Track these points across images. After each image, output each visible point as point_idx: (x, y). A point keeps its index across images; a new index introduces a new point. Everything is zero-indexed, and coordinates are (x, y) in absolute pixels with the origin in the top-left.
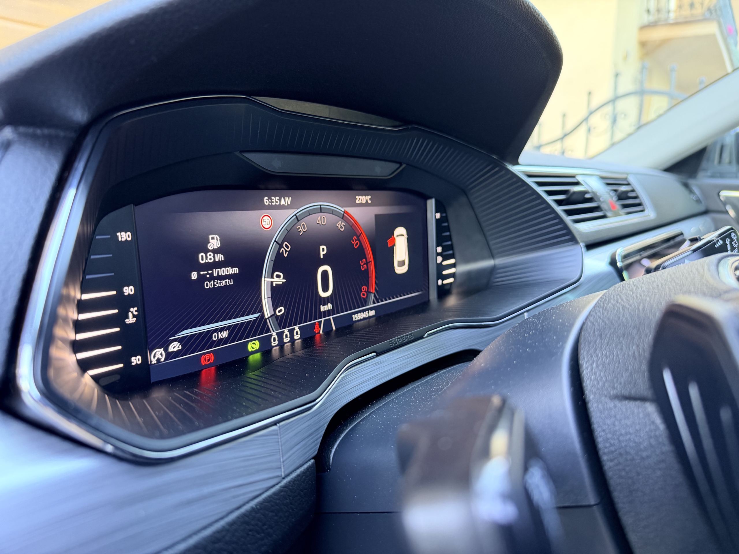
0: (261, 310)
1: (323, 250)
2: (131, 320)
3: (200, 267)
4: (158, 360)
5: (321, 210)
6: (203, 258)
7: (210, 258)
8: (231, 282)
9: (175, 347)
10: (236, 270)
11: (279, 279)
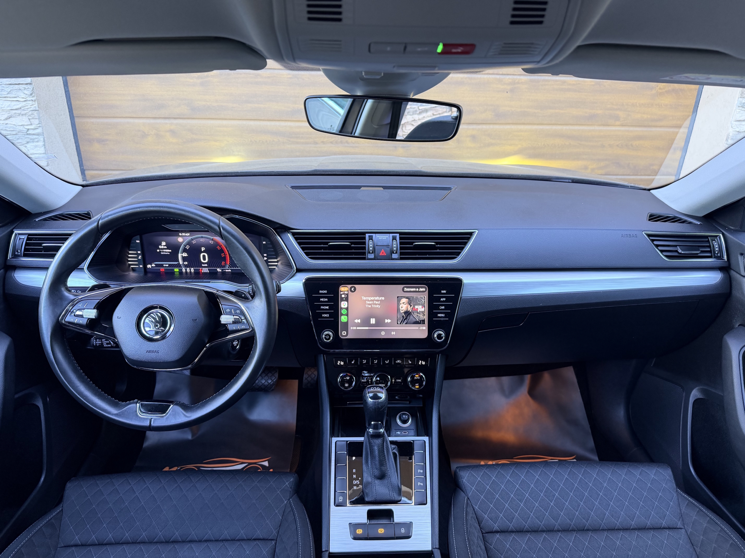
0: (179, 262)
1: (203, 249)
2: (140, 258)
3: (160, 249)
4: (149, 267)
5: (202, 237)
6: (160, 247)
7: (163, 247)
8: (169, 253)
9: (153, 265)
10: (170, 251)
11: (185, 255)
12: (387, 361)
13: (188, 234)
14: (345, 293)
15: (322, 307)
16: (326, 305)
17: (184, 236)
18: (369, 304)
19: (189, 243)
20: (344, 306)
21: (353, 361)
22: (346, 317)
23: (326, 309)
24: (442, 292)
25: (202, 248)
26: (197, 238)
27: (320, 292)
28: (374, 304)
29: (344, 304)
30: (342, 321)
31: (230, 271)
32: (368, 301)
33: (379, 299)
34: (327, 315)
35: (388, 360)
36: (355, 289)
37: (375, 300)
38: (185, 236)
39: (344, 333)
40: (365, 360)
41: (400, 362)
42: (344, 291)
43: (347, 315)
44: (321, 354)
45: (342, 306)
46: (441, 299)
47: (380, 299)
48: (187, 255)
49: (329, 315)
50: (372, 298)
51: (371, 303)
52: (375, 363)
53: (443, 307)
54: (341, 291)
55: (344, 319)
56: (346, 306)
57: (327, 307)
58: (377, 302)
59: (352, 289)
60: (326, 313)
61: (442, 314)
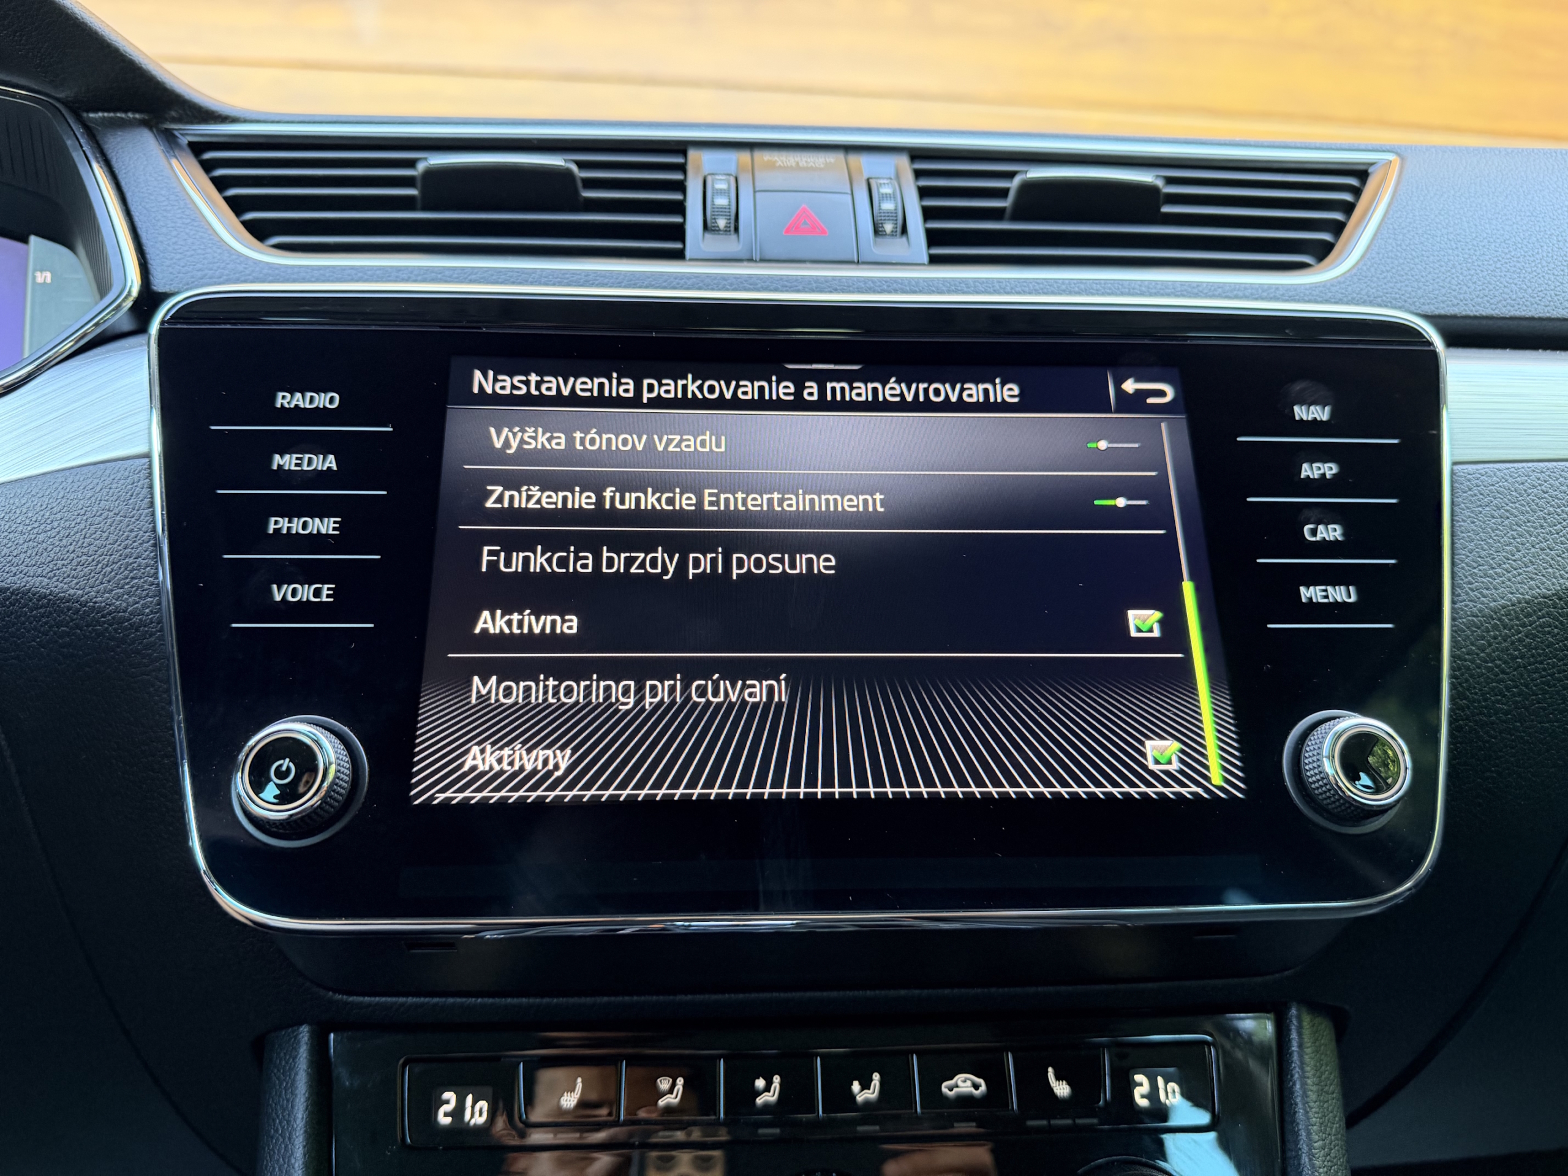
12: (865, 1086)
15: (278, 524)
16: (317, 507)
21: (572, 1090)
23: (317, 542)
24: (1301, 413)
27: (283, 400)
34: (317, 593)
35: (876, 1077)
40: (680, 1081)
41: (976, 1087)
44: (301, 1024)
46: (1305, 466)
49: (336, 594)
52: (766, 1106)
53: (1332, 532)
57: (326, 526)
60: (309, 574)
61: (1334, 585)
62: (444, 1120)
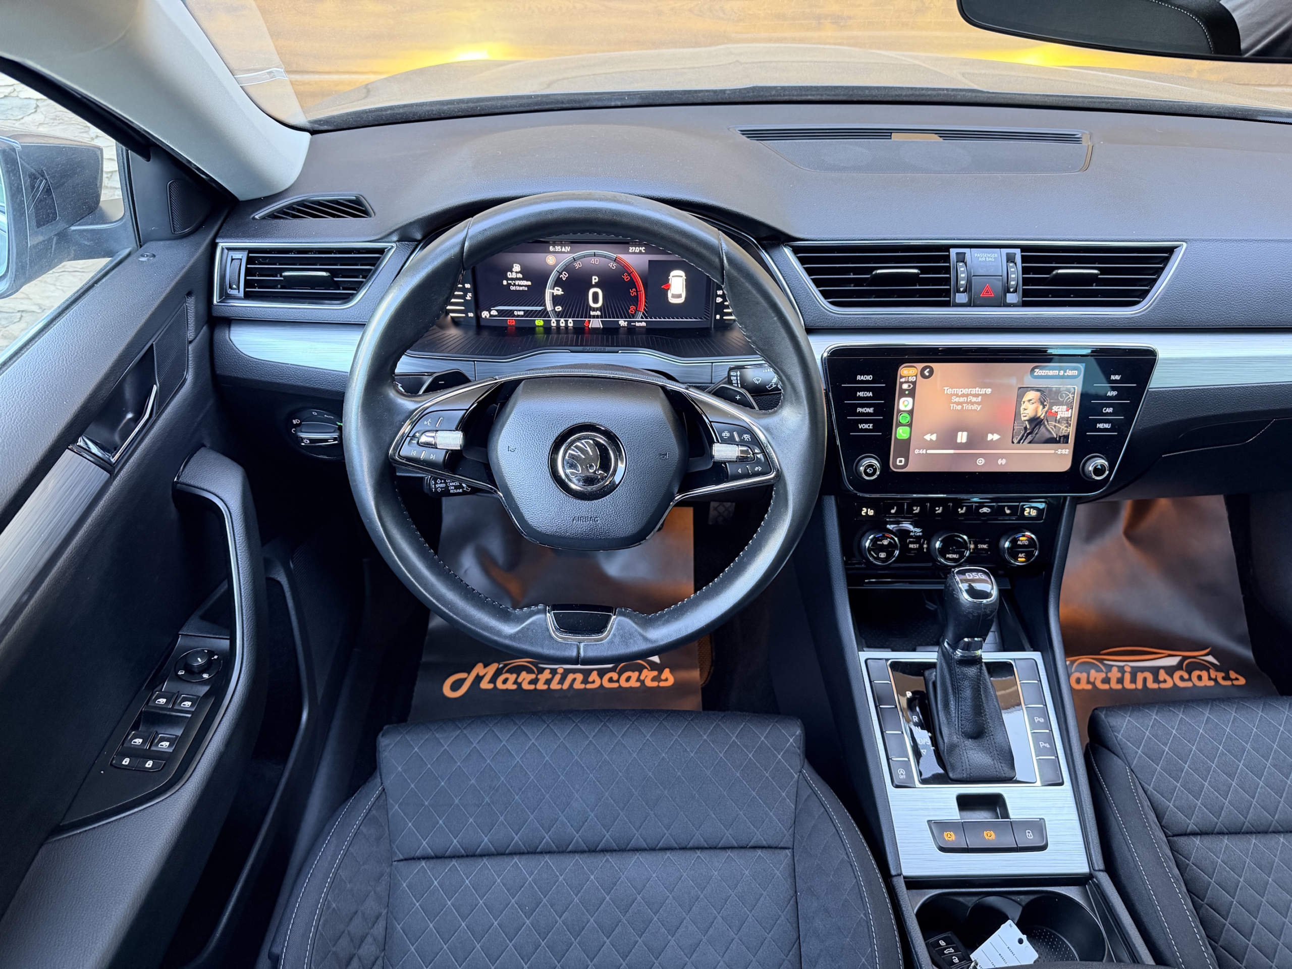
0: (545, 305)
1: (595, 279)
2: (468, 298)
3: (508, 279)
4: (486, 317)
5: (595, 255)
6: (509, 275)
7: (514, 275)
8: (526, 289)
9: (494, 313)
10: (529, 283)
11: (559, 291)
13: (568, 249)
14: (911, 379)
15: (859, 410)
16: (869, 406)
17: (558, 252)
18: (958, 403)
19: (567, 268)
20: (906, 406)
21: (893, 509)
22: (908, 429)
23: (868, 414)
24: (1113, 378)
25: (594, 277)
26: (584, 256)
27: (859, 378)
28: (967, 403)
29: (906, 403)
30: (899, 437)
31: (644, 324)
32: (957, 395)
33: (979, 393)
34: (869, 426)
36: (931, 372)
37: (971, 395)
38: (561, 252)
39: (901, 461)
40: (919, 508)
42: (909, 377)
43: (910, 425)
45: (902, 407)
46: (1109, 393)
47: (981, 393)
48: (563, 293)
49: (873, 426)
50: (965, 391)
51: (962, 400)
52: (938, 513)
53: (1110, 410)
54: (901, 377)
55: (901, 433)
56: (909, 408)
57: (871, 410)
58: (974, 400)
59: (926, 373)
60: (866, 422)
61: (1106, 423)
62: (864, 514)
